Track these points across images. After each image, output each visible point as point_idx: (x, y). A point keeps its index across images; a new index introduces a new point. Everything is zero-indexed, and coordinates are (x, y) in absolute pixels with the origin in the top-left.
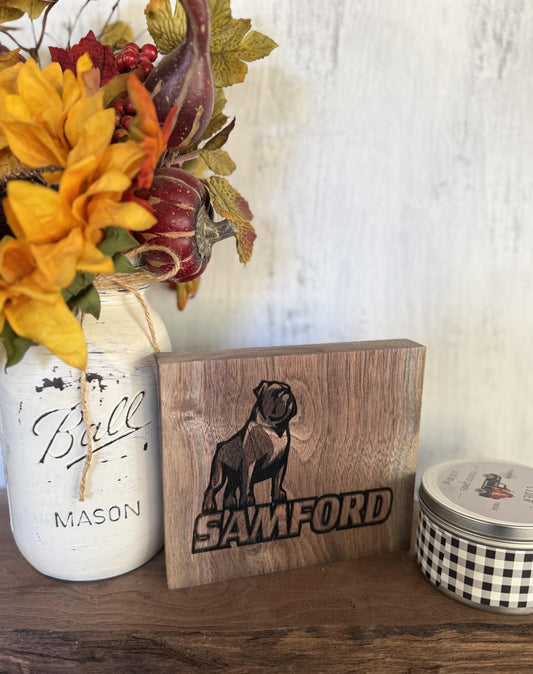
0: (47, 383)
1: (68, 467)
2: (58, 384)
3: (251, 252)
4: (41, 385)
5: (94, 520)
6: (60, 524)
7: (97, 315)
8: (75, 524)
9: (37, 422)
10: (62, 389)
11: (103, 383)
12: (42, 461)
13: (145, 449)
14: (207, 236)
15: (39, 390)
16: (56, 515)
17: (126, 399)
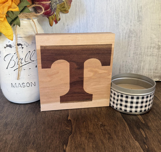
0: (7, 46)
1: (14, 70)
2: (10, 46)
3: (70, 6)
4: (5, 46)
5: (22, 86)
6: (13, 86)
7: (20, 26)
8: (17, 87)
9: (5, 57)
10: (11, 48)
11: (23, 46)
12: (7, 68)
13: (36, 67)
14: (55, 2)
15: (5, 48)
16: (12, 84)
17: (30, 52)
